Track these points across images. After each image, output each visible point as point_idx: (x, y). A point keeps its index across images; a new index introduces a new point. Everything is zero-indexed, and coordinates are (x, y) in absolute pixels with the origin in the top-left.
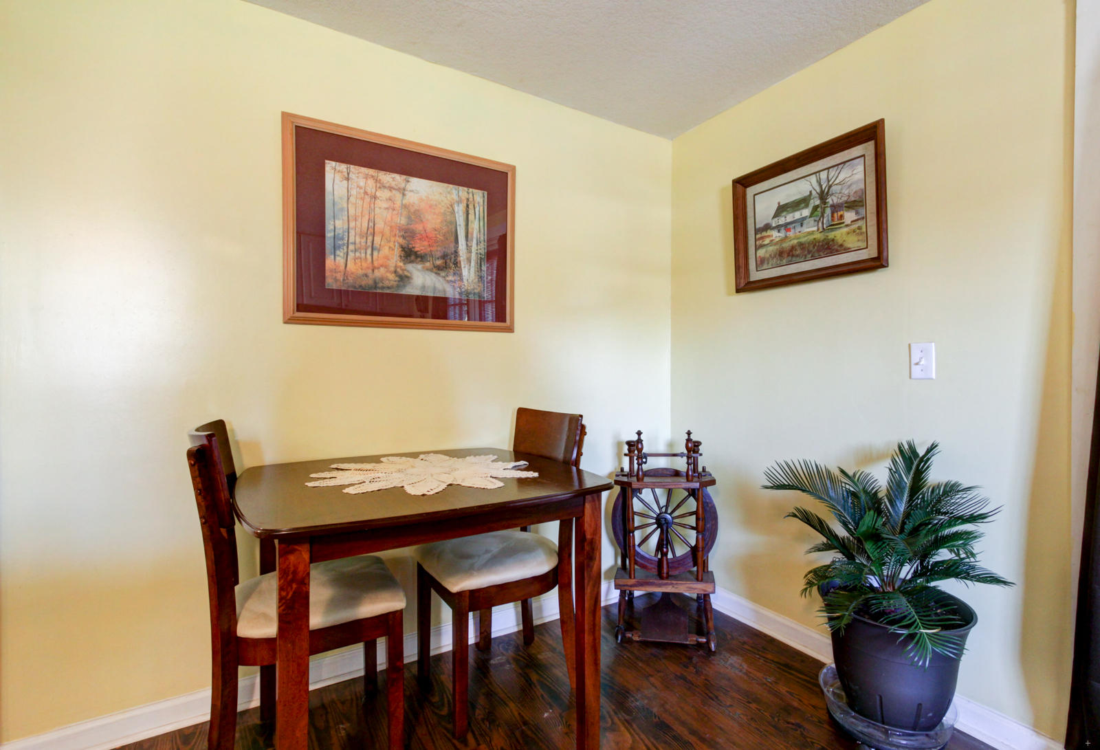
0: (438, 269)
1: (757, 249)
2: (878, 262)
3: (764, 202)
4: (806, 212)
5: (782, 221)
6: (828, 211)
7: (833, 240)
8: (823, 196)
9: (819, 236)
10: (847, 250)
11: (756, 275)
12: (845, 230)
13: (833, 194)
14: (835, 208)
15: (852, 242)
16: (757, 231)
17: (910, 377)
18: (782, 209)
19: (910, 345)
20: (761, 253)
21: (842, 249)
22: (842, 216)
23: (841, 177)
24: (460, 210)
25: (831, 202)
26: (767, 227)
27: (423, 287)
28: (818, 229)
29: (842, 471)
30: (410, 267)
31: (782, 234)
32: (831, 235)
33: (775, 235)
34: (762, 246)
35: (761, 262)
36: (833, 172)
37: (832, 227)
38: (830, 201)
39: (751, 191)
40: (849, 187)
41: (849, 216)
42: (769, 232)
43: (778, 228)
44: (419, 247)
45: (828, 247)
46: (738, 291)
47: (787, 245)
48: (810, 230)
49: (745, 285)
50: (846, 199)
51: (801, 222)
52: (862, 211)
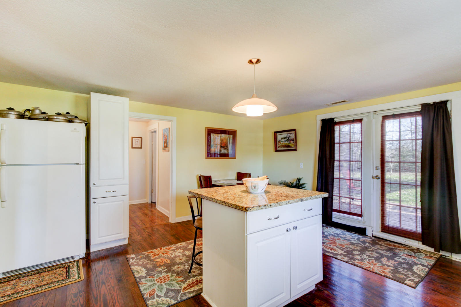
0: (225, 149)
1: (278, 144)
2: (295, 150)
3: (280, 137)
4: (286, 140)
5: (282, 140)
6: (289, 140)
8: (288, 138)
9: (288, 144)
10: (292, 147)
11: (278, 149)
12: (291, 144)
14: (290, 140)
15: (292, 146)
16: (278, 141)
17: (300, 168)
18: (282, 138)
19: (300, 163)
20: (279, 145)
21: (291, 147)
23: (291, 135)
24: (228, 138)
26: (280, 141)
27: (223, 152)
29: (290, 182)
30: (221, 149)
31: (282, 143)
32: (290, 144)
33: (281, 143)
34: (279, 144)
35: (279, 147)
36: (290, 134)
37: (290, 143)
38: (290, 139)
39: (277, 134)
40: (292, 137)
41: (292, 142)
42: (280, 142)
43: (282, 141)
44: (223, 145)
45: (289, 146)
46: (275, 151)
47: (283, 145)
48: (287, 143)
49: (276, 150)
50: (292, 139)
51: (285, 141)
52: (294, 141)
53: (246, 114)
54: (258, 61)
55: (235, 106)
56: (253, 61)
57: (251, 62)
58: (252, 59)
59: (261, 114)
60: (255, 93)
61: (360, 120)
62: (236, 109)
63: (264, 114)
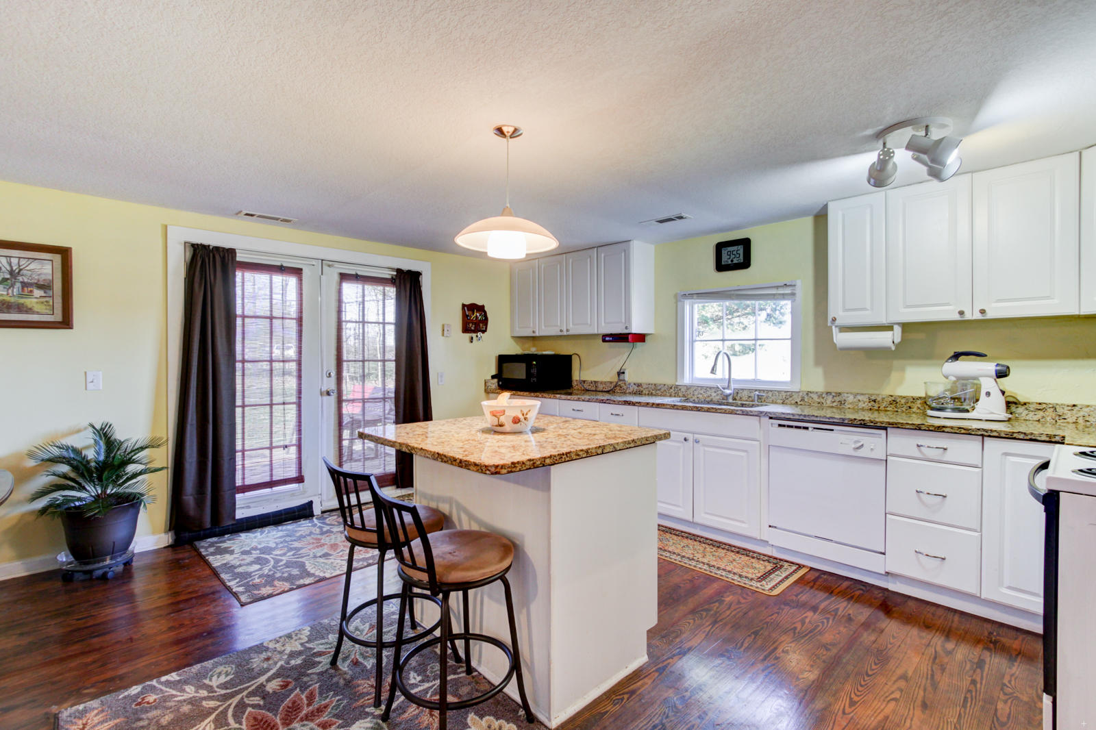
2: (63, 325)
6: (18, 285)
7: (23, 304)
8: (13, 274)
9: (9, 299)
10: (34, 313)
12: (34, 300)
13: (23, 275)
14: (24, 285)
15: (40, 308)
17: (86, 389)
19: (86, 373)
22: (31, 291)
23: (31, 267)
25: (21, 280)
28: (8, 294)
32: (21, 301)
36: (23, 261)
37: (23, 296)
38: (20, 278)
40: (39, 275)
41: (38, 293)
50: (36, 281)
52: (50, 293)
53: (486, 253)
54: (515, 133)
55: (463, 232)
56: (505, 129)
57: (500, 131)
58: (504, 126)
59: (521, 255)
60: (508, 205)
61: (297, 272)
62: (464, 240)
63: (527, 255)
